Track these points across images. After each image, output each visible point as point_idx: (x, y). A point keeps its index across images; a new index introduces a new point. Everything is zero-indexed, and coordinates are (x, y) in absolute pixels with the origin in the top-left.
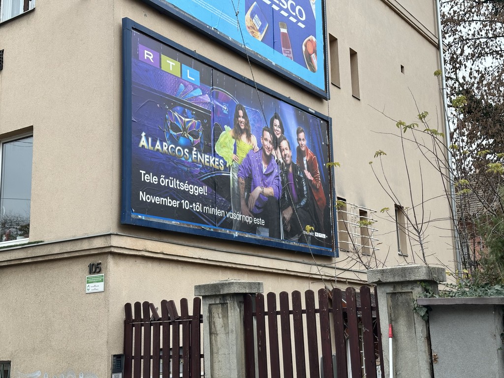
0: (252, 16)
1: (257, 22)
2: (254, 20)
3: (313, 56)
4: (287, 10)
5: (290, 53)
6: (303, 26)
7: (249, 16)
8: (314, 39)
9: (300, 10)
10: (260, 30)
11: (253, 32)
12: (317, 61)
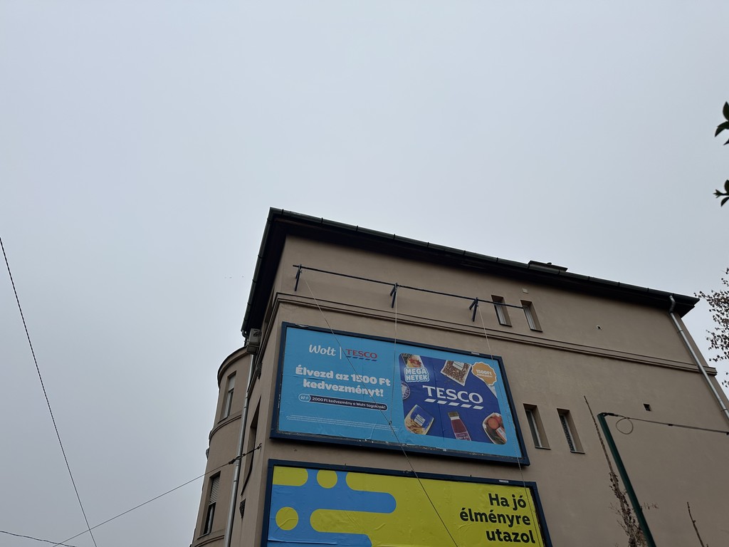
0: (413, 417)
1: (420, 420)
2: (415, 420)
3: (499, 430)
4: (458, 400)
5: (466, 435)
6: (481, 408)
7: (410, 418)
8: (498, 415)
9: (474, 397)
10: (425, 426)
11: (415, 430)
12: (507, 433)
